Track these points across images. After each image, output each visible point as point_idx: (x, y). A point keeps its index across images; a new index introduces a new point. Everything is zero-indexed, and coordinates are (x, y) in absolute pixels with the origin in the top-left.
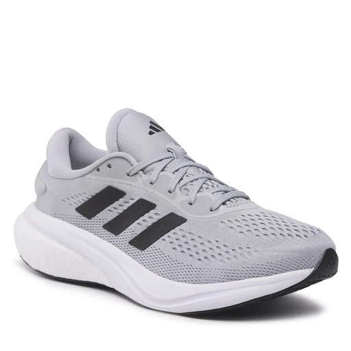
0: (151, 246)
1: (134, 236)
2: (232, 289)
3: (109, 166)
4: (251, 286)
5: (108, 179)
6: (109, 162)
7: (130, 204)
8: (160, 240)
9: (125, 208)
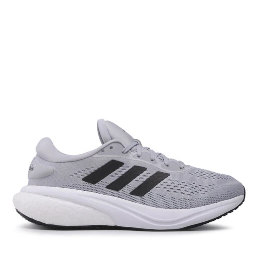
0: (149, 192)
1: (133, 189)
2: (215, 208)
3: (111, 148)
4: (218, 207)
5: (112, 156)
6: (111, 145)
7: (127, 170)
8: (155, 188)
9: (123, 173)
